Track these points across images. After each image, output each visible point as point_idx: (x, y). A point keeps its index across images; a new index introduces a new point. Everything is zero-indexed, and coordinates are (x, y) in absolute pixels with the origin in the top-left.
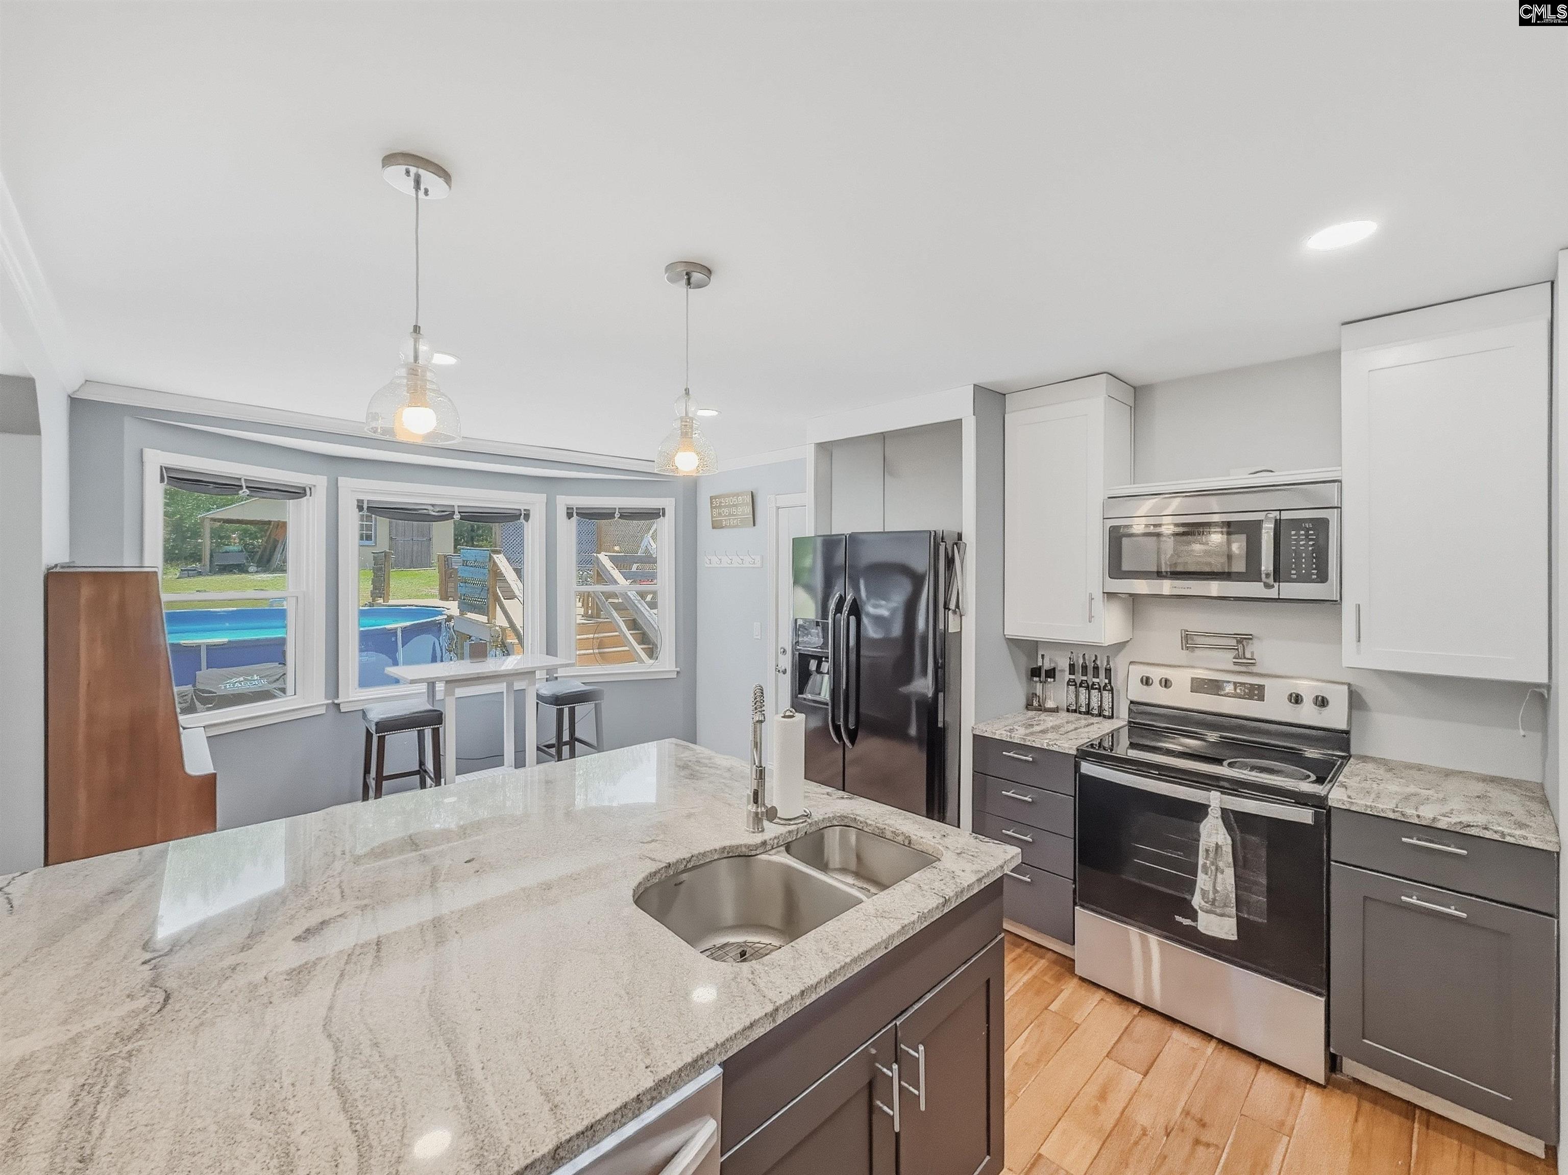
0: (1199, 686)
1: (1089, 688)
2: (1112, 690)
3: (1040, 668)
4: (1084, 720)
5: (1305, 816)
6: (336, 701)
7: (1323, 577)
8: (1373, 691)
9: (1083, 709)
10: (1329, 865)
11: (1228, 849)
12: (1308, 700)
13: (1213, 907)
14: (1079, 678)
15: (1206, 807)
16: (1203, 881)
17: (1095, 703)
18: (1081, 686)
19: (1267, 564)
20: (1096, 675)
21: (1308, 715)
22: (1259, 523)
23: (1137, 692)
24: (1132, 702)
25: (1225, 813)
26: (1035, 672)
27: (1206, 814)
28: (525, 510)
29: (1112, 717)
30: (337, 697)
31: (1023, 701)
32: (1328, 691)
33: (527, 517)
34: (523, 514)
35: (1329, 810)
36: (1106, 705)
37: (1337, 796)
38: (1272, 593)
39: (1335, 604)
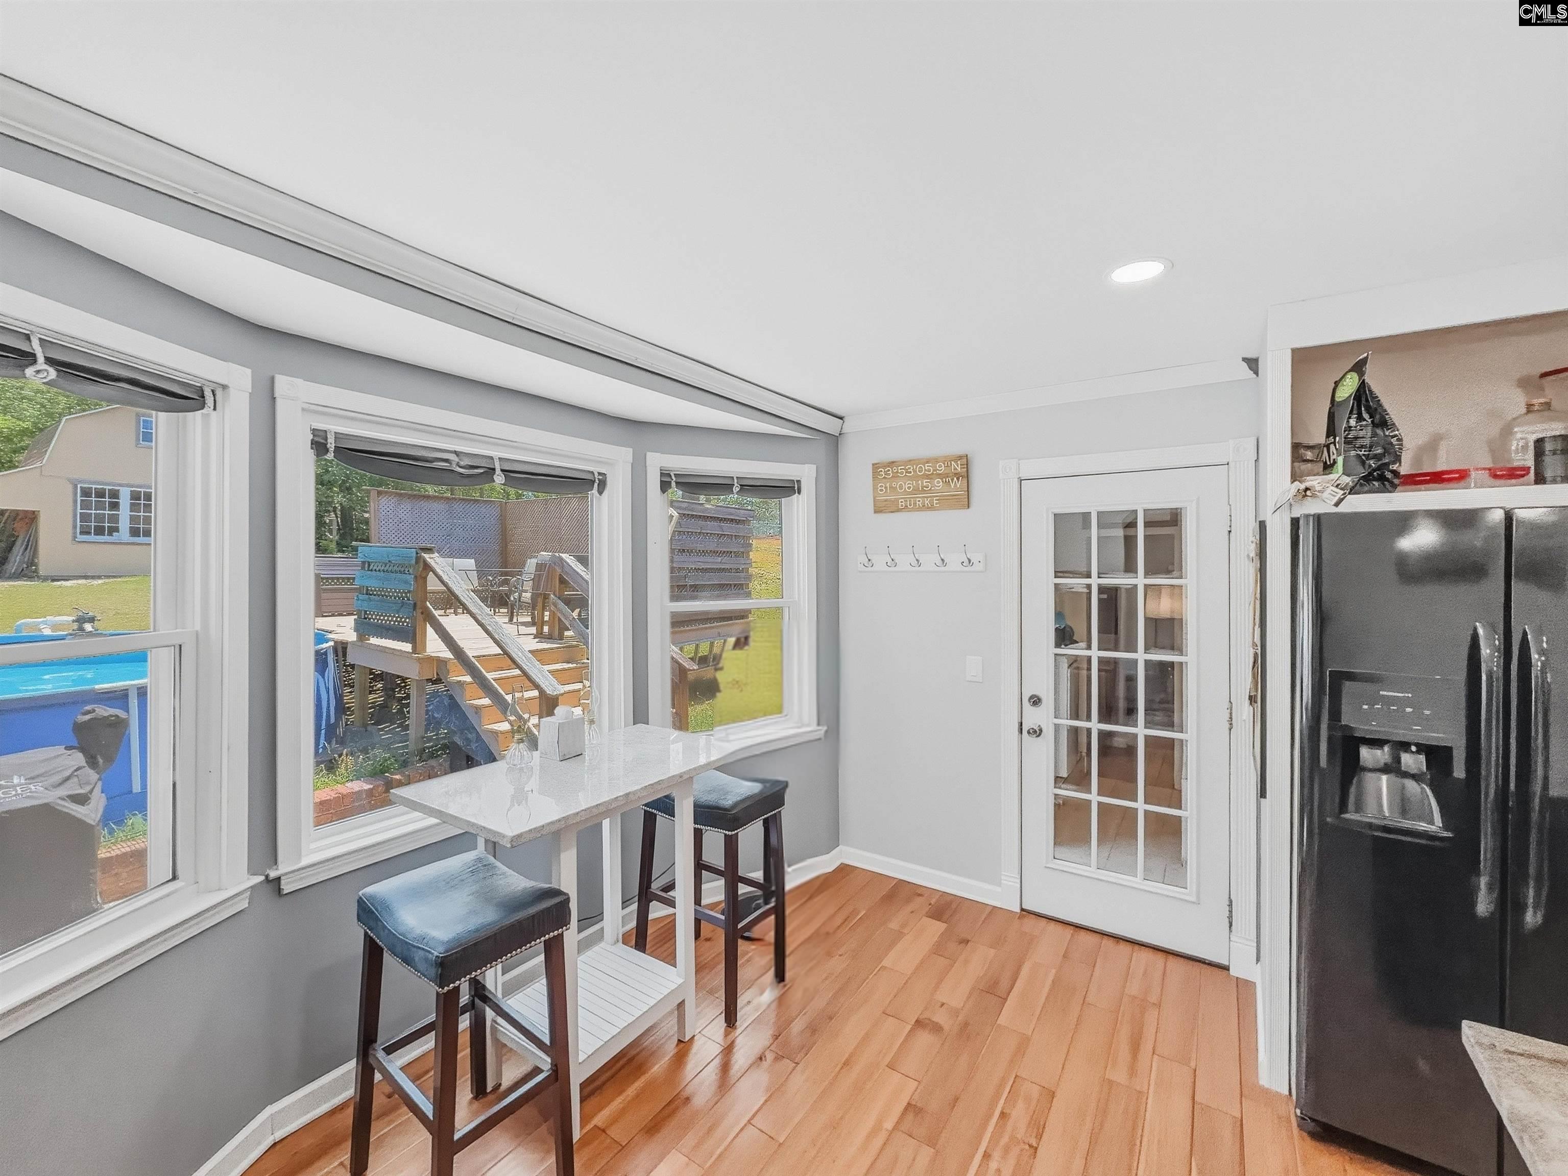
6: (273, 874)
28: (599, 474)
30: (274, 861)
33: (602, 485)
34: (597, 481)
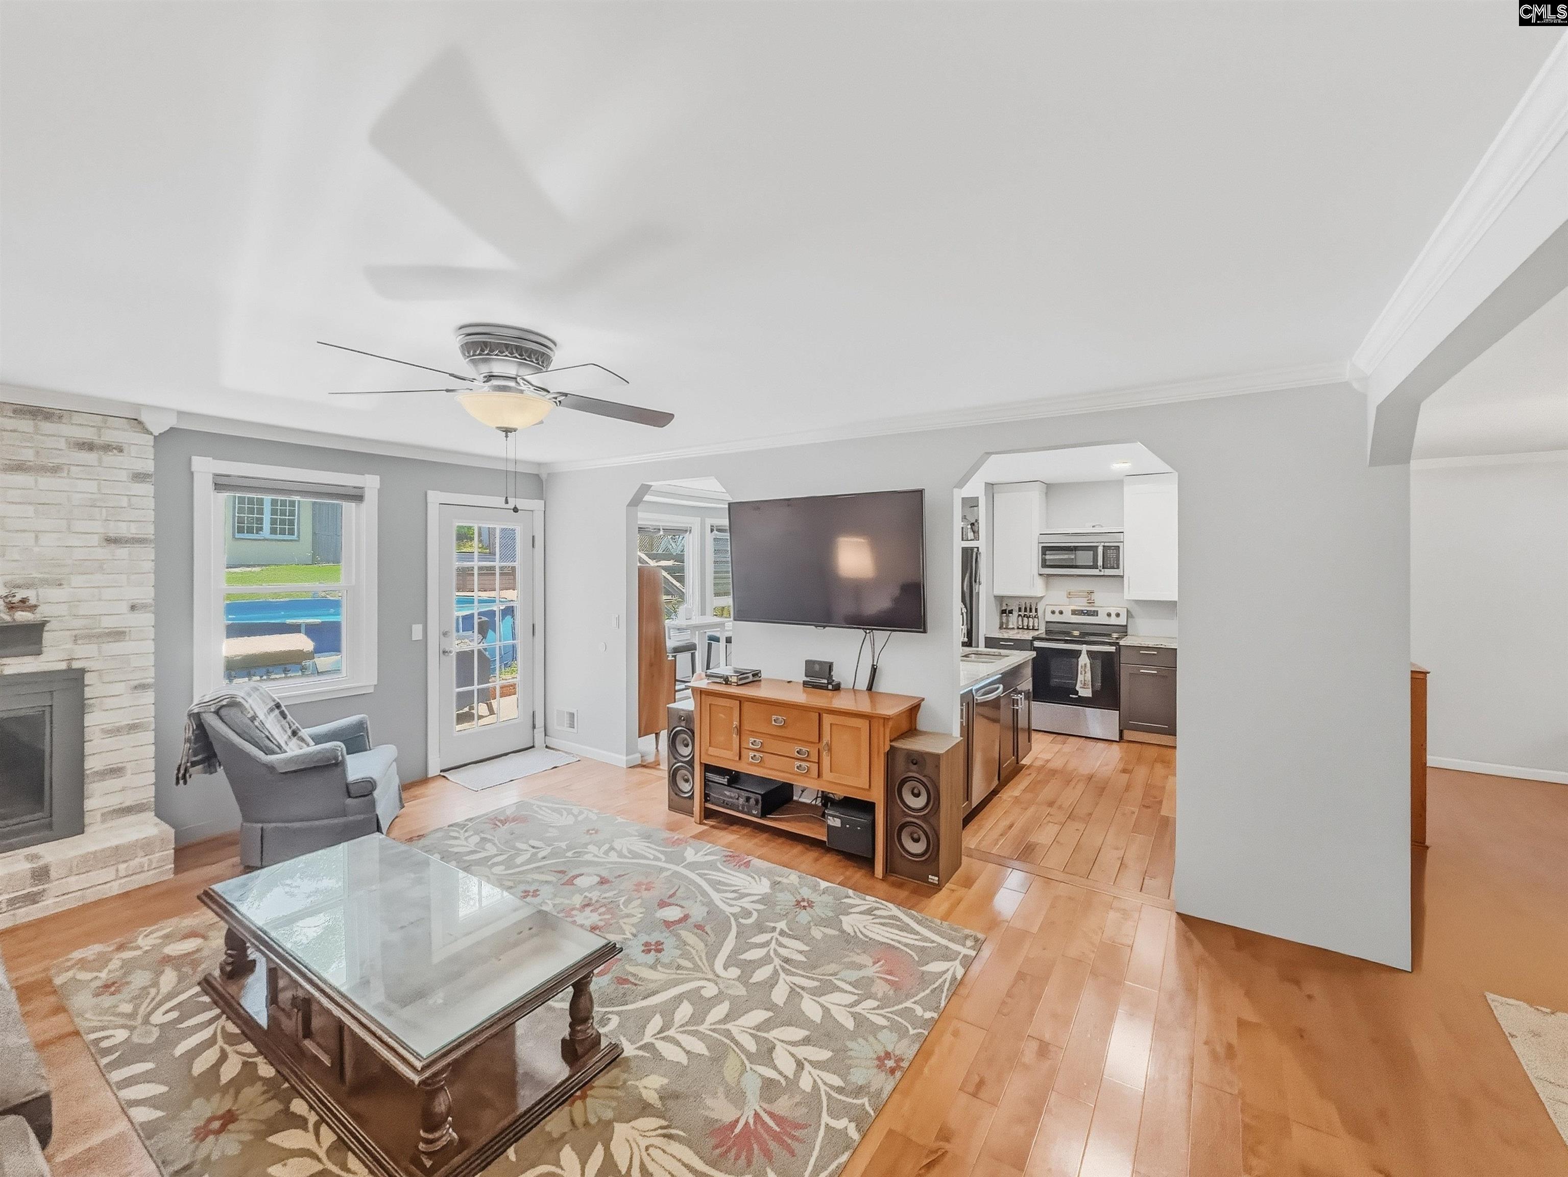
0: (1074, 612)
1: (1028, 617)
2: (1038, 618)
3: (1006, 610)
4: (1026, 632)
5: (1112, 649)
7: (1118, 568)
8: (1135, 610)
9: (1026, 627)
10: (1120, 666)
11: (1088, 665)
12: (1113, 615)
13: (1084, 686)
14: (1022, 613)
15: (1081, 651)
16: (1080, 677)
17: (1031, 624)
18: (1024, 616)
19: (1100, 563)
20: (1031, 611)
21: (1113, 621)
22: (1097, 547)
23: (1050, 618)
24: (1047, 622)
25: (1088, 652)
26: (1004, 612)
27: (1081, 653)
29: (1038, 629)
31: (998, 626)
32: (1119, 610)
35: (1120, 646)
36: (1036, 625)
37: (1122, 643)
38: (1102, 573)
39: (1122, 577)
